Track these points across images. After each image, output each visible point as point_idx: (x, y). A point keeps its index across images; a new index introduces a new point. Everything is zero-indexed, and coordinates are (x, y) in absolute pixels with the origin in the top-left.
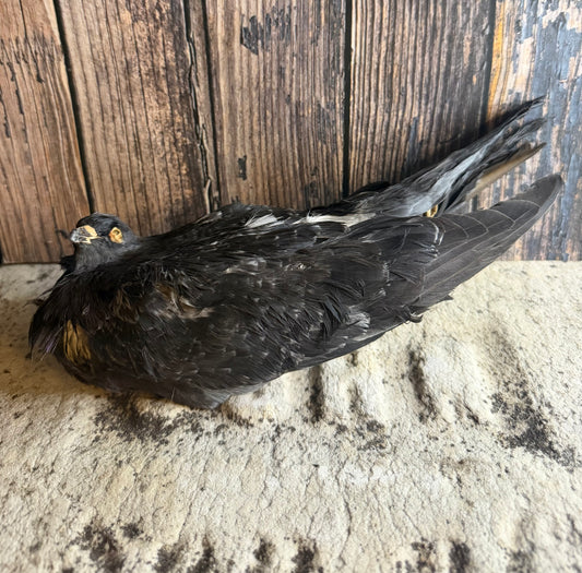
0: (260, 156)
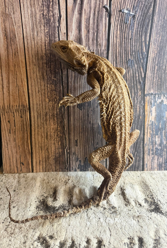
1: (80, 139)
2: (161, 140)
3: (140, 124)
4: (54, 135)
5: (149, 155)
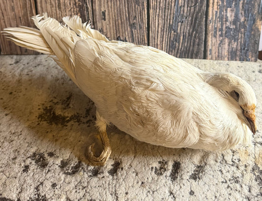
0: (111, 11)
1: (109, 10)
2: (236, 16)
4: (70, 4)
5: (215, 37)
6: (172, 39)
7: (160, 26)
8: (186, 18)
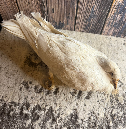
1: (56, 8)
3: (108, 4)
5: (108, 26)
6: (87, 25)
7: (82, 19)
8: (96, 16)
